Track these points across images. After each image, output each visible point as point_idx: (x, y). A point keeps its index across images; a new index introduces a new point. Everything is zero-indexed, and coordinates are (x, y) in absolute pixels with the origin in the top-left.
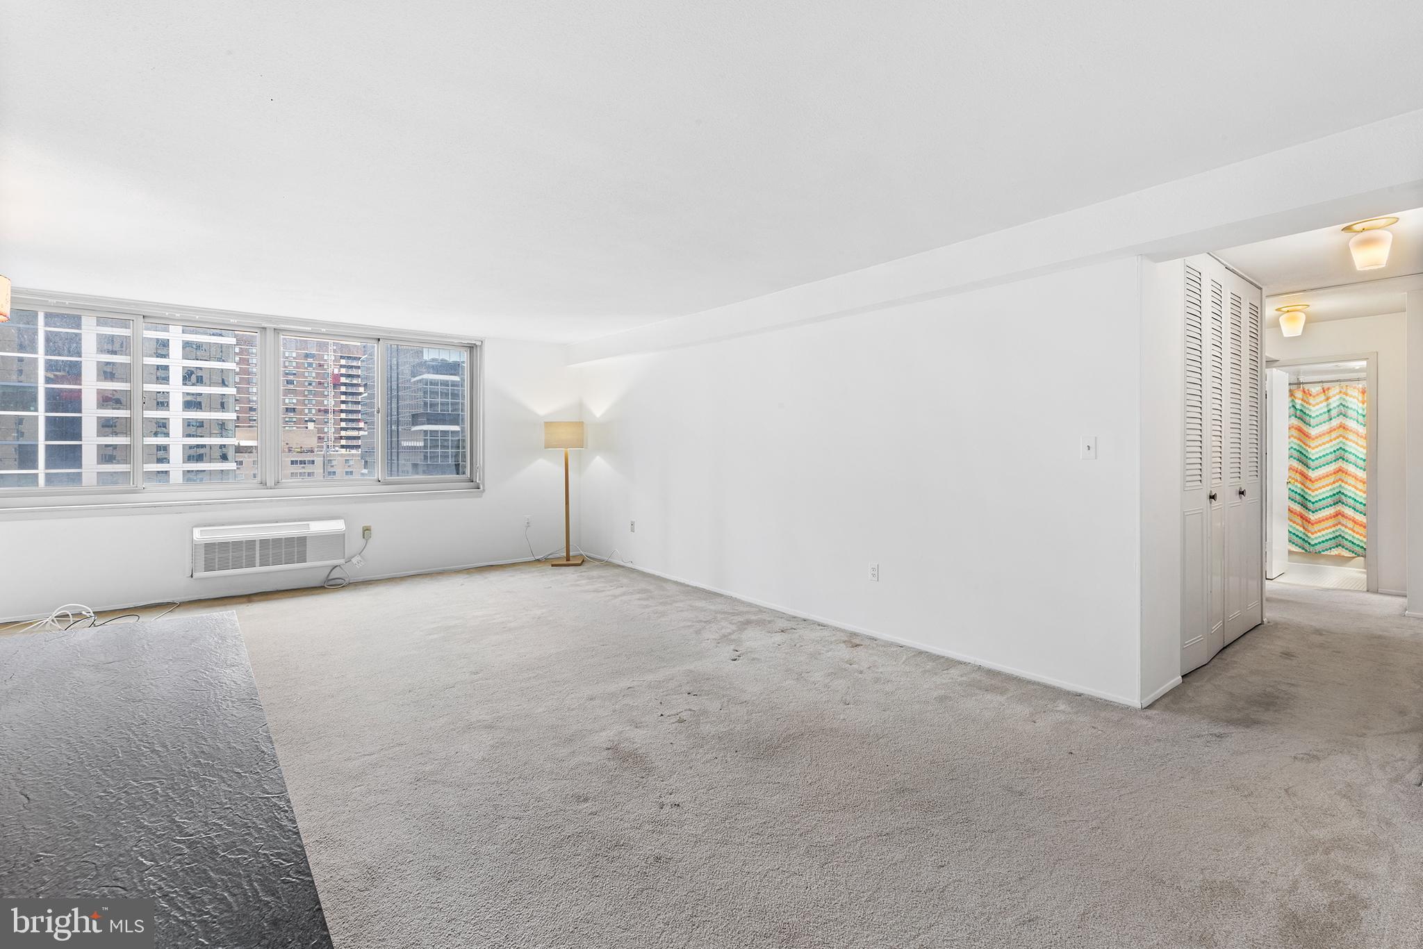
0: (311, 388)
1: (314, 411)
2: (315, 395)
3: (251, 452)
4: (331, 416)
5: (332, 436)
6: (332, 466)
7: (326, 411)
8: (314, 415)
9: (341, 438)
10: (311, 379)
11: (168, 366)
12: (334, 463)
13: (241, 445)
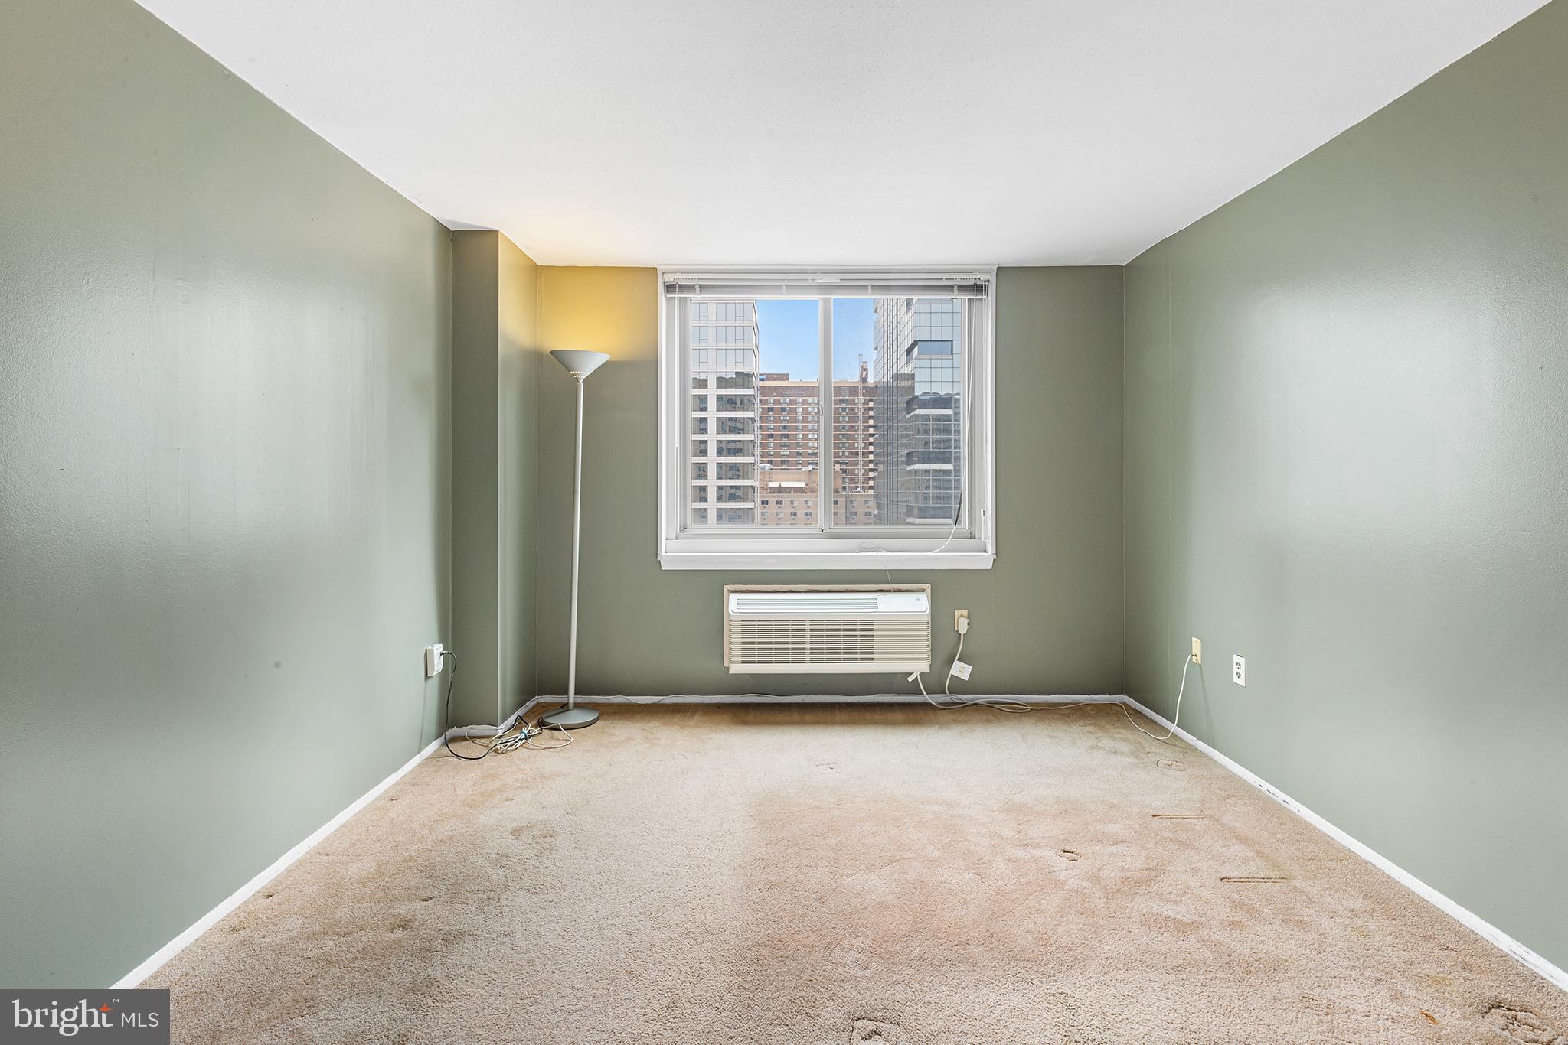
0: (844, 432)
1: (846, 454)
2: (848, 439)
3: (789, 493)
4: (860, 458)
5: (861, 477)
6: (853, 507)
7: (857, 454)
8: (847, 457)
9: (870, 479)
10: (844, 423)
11: (707, 418)
12: (855, 503)
13: (782, 486)
